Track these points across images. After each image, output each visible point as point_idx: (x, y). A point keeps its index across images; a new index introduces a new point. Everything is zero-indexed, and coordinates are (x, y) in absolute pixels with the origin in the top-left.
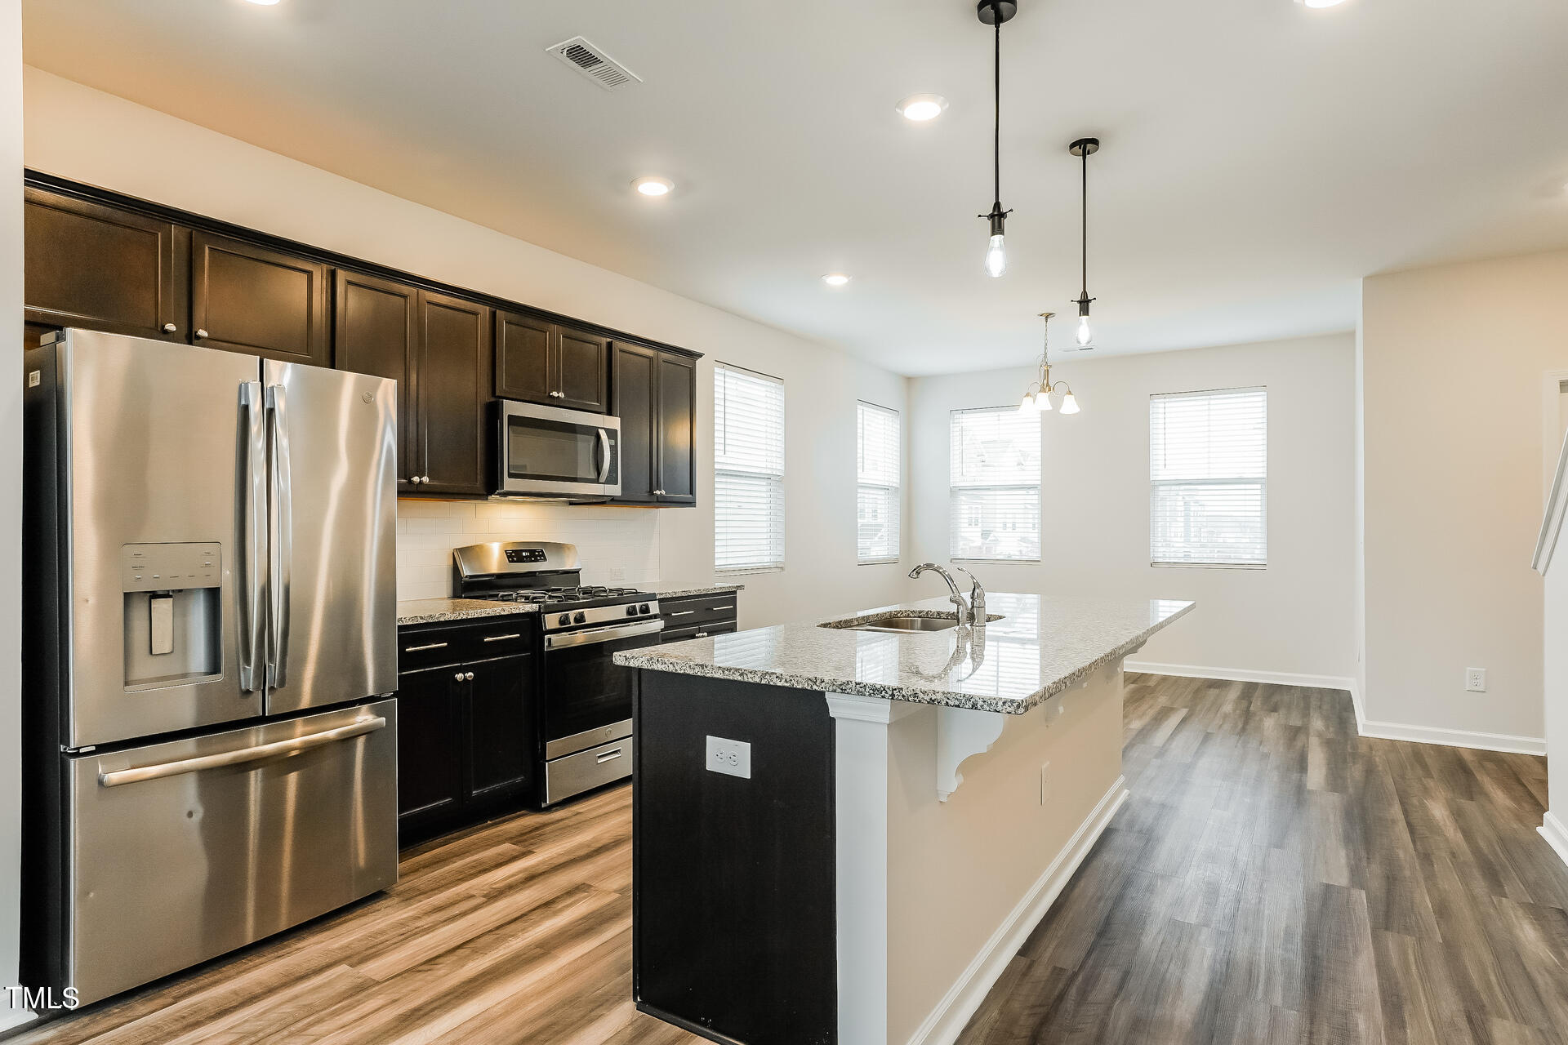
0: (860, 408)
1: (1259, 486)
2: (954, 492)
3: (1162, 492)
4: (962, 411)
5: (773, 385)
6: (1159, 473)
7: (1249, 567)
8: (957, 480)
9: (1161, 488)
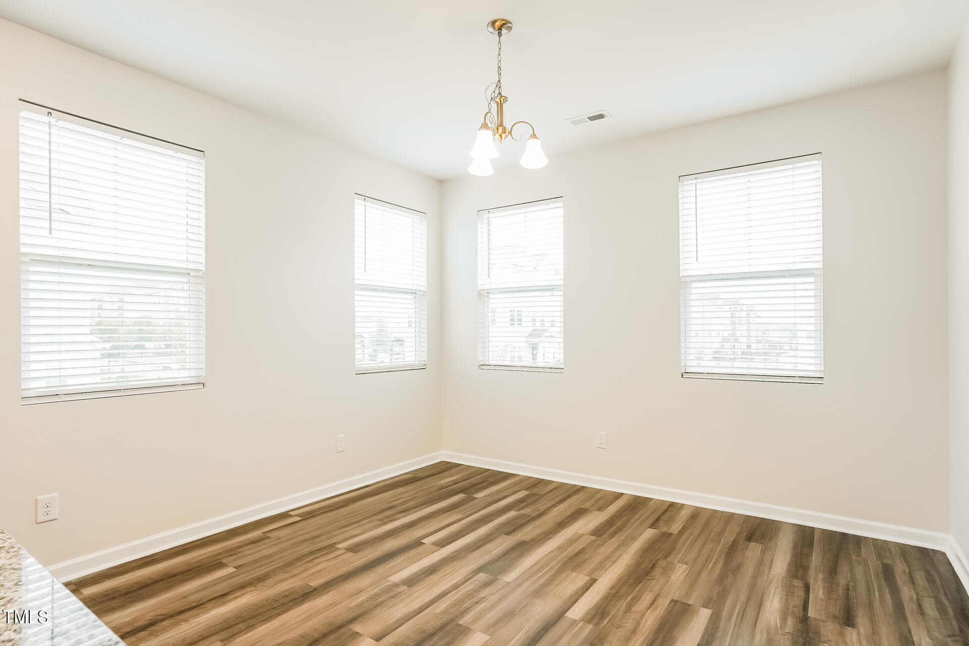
0: (359, 205)
1: (812, 279)
2: (484, 295)
3: (697, 289)
4: (488, 210)
5: (194, 159)
6: (690, 266)
7: (804, 380)
8: (483, 283)
9: (694, 285)
